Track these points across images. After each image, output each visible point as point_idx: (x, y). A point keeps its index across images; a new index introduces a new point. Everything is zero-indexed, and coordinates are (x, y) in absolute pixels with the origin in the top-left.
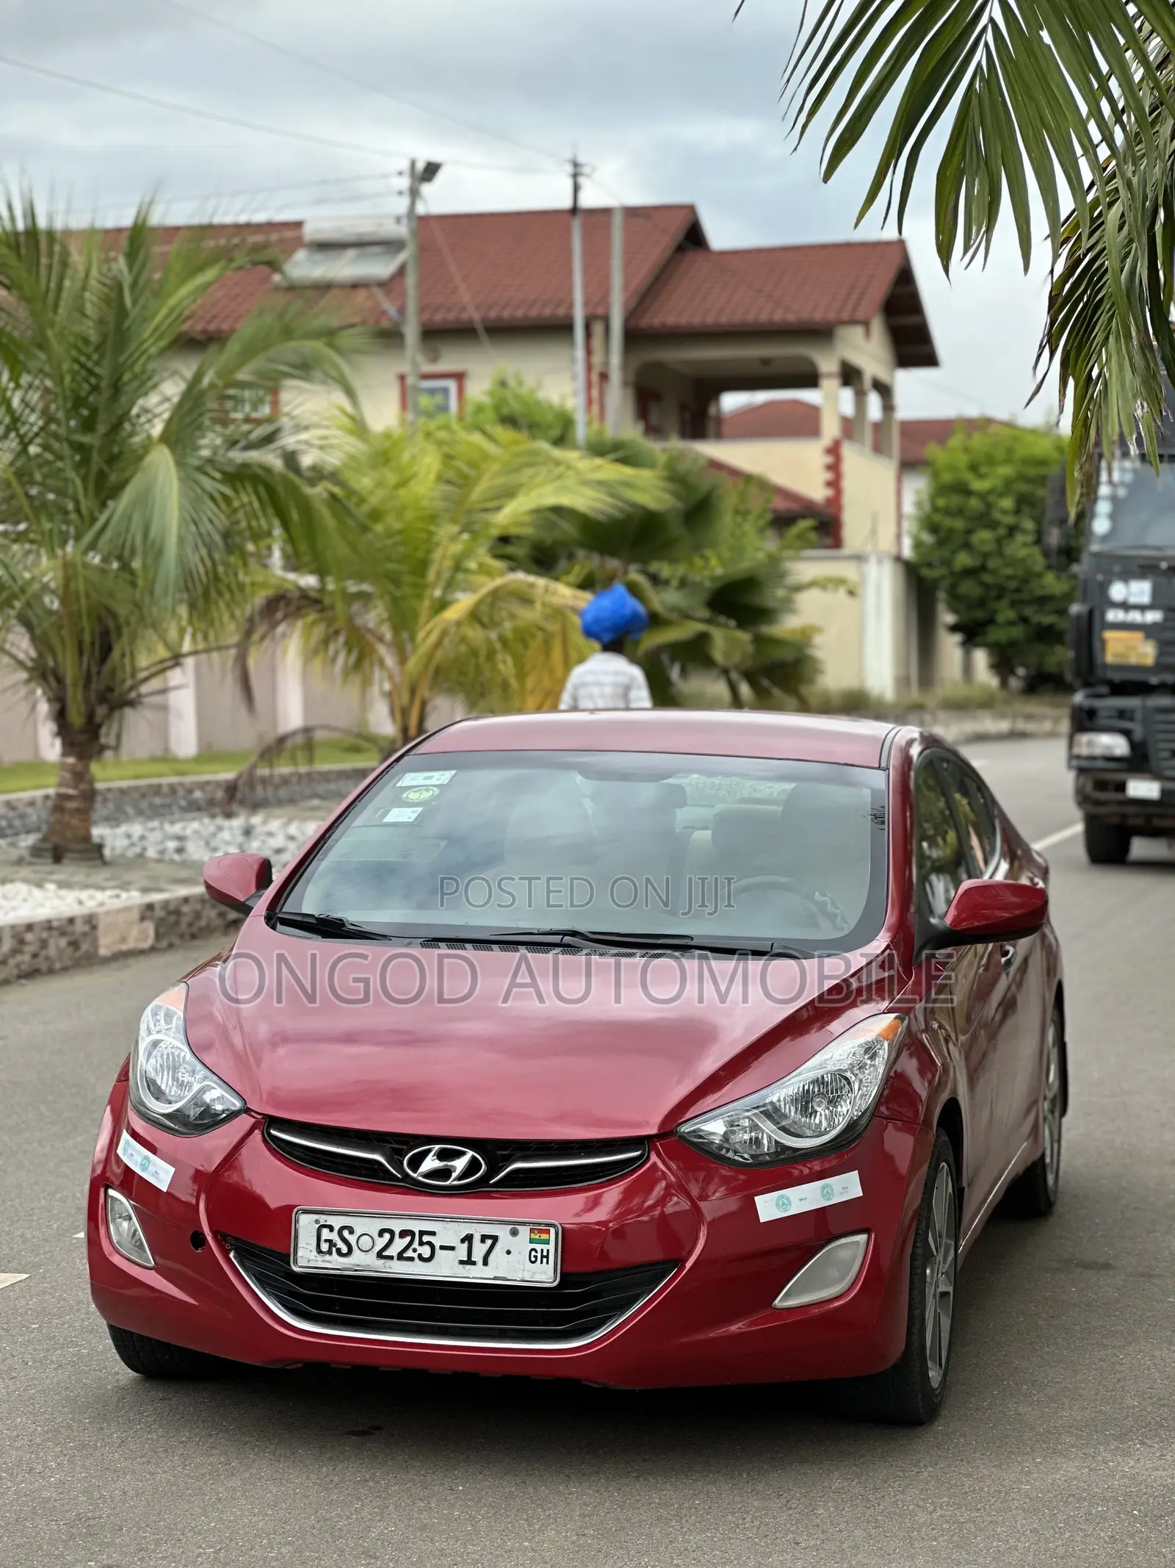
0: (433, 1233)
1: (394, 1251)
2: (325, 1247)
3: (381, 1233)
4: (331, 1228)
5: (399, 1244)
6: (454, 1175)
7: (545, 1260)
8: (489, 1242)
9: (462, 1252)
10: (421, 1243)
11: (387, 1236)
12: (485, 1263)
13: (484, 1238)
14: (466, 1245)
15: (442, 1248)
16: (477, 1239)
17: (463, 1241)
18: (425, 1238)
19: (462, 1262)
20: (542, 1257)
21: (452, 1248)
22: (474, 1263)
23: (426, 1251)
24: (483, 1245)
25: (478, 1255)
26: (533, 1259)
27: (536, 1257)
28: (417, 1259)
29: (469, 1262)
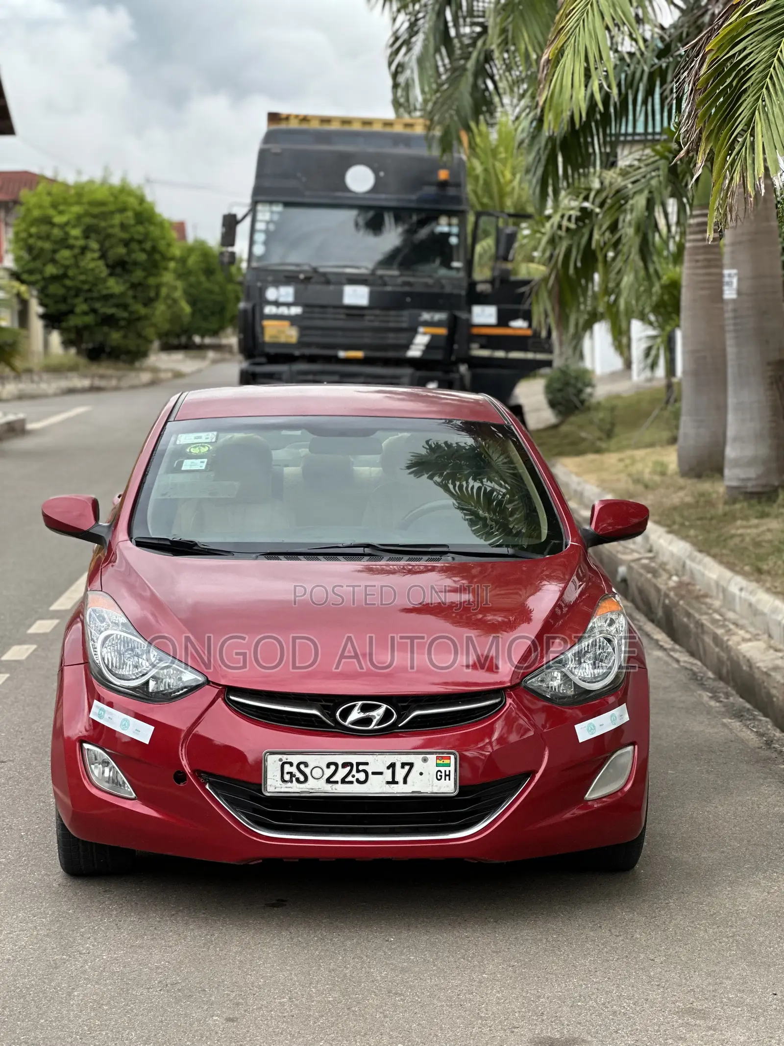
0: (367, 764)
1: (338, 777)
2: (287, 777)
3: (328, 766)
4: (291, 764)
5: (342, 772)
6: (374, 723)
7: (447, 778)
8: (407, 768)
9: (388, 775)
10: (358, 771)
11: (333, 768)
12: (405, 782)
13: (403, 765)
14: (391, 770)
15: (374, 773)
16: (398, 766)
17: (388, 768)
18: (361, 767)
19: (388, 783)
20: (446, 775)
21: (381, 773)
22: (397, 783)
23: (362, 776)
24: (403, 770)
25: (399, 777)
26: (439, 778)
27: (441, 776)
28: (355, 782)
29: (394, 782)
